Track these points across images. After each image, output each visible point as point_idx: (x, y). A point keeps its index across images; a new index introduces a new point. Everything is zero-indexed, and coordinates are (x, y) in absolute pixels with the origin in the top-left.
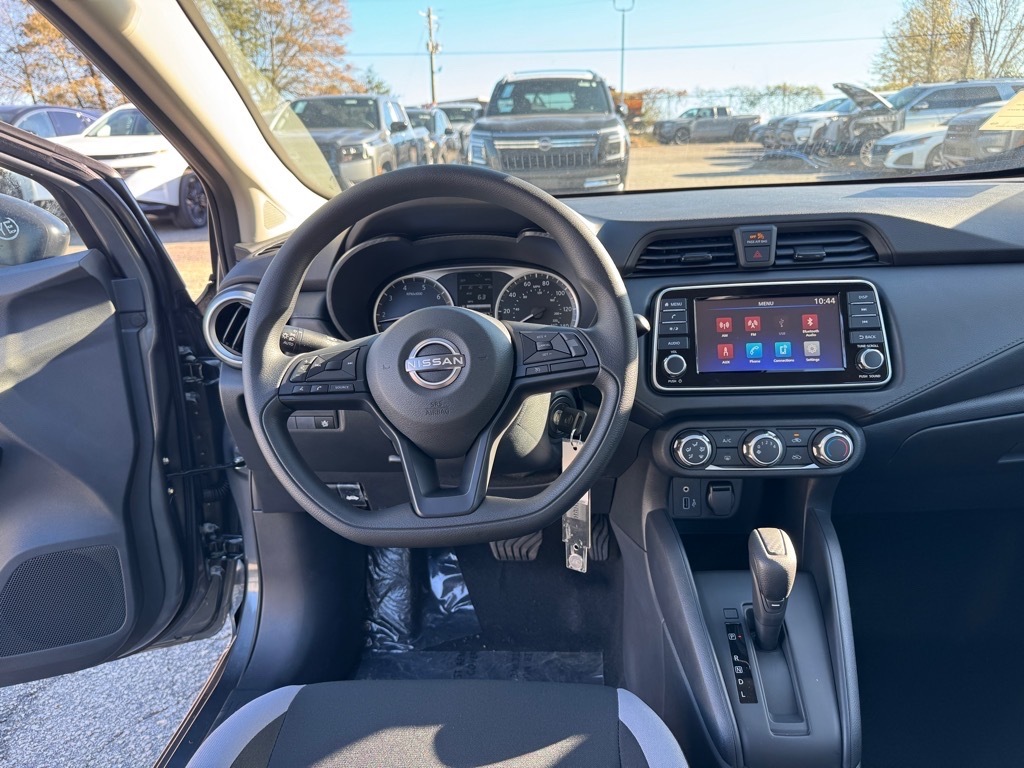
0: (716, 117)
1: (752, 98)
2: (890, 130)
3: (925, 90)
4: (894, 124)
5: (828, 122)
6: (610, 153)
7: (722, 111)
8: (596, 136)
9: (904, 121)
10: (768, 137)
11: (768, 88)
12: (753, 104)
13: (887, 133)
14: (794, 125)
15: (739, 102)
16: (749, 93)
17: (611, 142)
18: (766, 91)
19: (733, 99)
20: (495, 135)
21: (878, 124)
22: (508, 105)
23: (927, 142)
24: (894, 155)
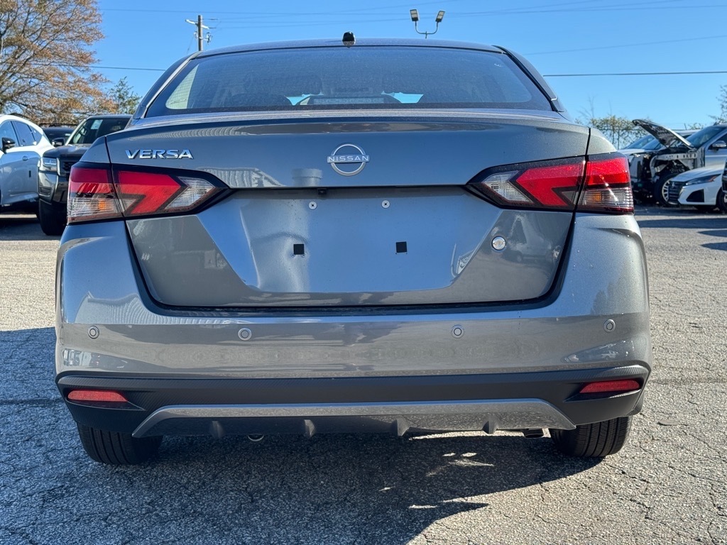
2: (691, 167)
3: (724, 129)
4: (694, 162)
5: (631, 158)
9: (703, 159)
13: (687, 169)
21: (677, 161)
23: (714, 179)
24: (685, 192)
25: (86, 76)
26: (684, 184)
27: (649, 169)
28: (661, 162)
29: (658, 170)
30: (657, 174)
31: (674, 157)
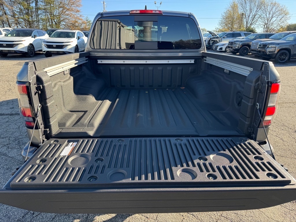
3: (226, 33)
4: (220, 41)
5: (206, 39)
23: (225, 45)
24: (219, 48)
25: (79, 15)
26: (219, 46)
27: (210, 42)
28: (213, 40)
29: (212, 42)
30: (212, 43)
31: (215, 39)
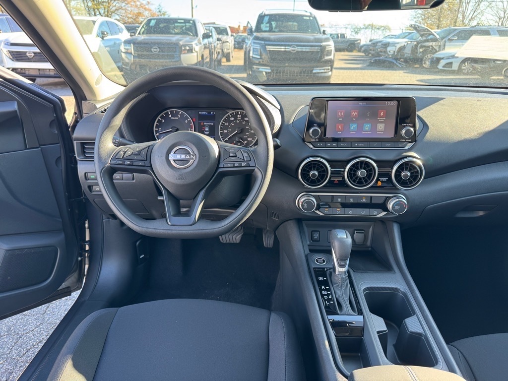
0: (340, 39)
1: (356, 30)
2: (437, 49)
3: (455, 30)
4: (440, 47)
5: (406, 44)
6: (327, 55)
7: (343, 36)
8: (321, 46)
9: (445, 45)
10: (371, 50)
11: (364, 25)
12: (357, 33)
13: (436, 52)
14: (386, 45)
15: (350, 31)
16: (355, 27)
17: (327, 49)
18: (363, 27)
19: (347, 29)
20: (266, 43)
21: (432, 46)
22: (266, 27)
24: (443, 63)
27: (416, 48)
28: (424, 46)
30: (420, 52)
31: (430, 44)
